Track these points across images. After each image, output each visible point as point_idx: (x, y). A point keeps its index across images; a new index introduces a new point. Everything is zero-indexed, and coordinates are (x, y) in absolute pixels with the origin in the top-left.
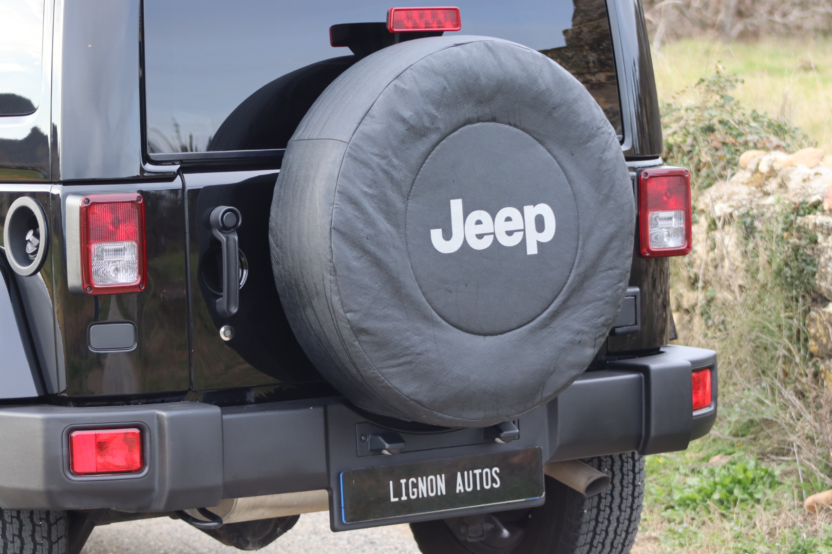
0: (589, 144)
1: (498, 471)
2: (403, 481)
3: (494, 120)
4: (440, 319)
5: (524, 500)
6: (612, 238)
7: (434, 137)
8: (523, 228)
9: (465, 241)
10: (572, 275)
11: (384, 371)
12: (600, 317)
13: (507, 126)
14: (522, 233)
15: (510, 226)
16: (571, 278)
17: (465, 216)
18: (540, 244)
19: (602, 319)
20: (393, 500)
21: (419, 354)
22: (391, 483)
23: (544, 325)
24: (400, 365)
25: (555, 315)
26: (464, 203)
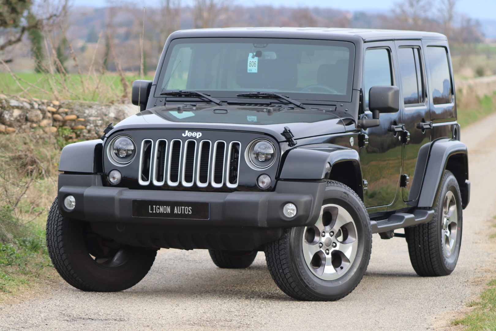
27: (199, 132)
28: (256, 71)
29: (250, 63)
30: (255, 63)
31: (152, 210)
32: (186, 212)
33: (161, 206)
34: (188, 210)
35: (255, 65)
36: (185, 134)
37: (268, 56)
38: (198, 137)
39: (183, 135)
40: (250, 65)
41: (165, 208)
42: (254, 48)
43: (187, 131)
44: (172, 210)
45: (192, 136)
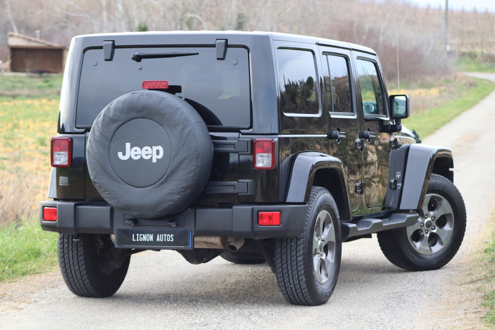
0: (177, 127)
1: (173, 236)
2: (138, 235)
3: (144, 118)
4: (121, 181)
5: (184, 247)
6: (184, 159)
7: (120, 123)
8: (152, 153)
9: (130, 157)
10: (168, 170)
11: (104, 196)
12: (180, 185)
13: (150, 120)
14: (151, 155)
15: (147, 153)
16: (168, 171)
17: (131, 148)
18: (157, 159)
19: (181, 186)
20: (134, 240)
21: (112, 191)
22: (133, 235)
23: (158, 186)
24: (107, 194)
25: (163, 183)
26: (131, 144)
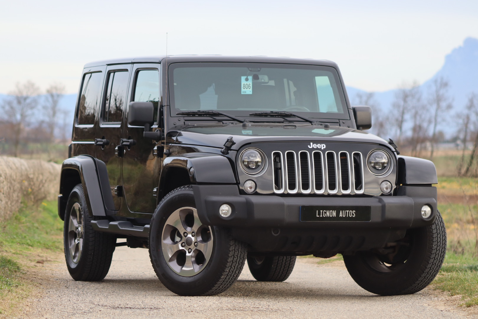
27: (323, 144)
28: (251, 93)
29: (244, 85)
30: (249, 85)
31: (319, 214)
32: (351, 215)
33: (327, 211)
34: (352, 214)
35: (249, 87)
36: (310, 146)
37: (262, 79)
38: (322, 149)
39: (309, 146)
40: (244, 87)
41: (331, 212)
42: (249, 71)
43: (311, 143)
44: (338, 214)
45: (317, 147)
